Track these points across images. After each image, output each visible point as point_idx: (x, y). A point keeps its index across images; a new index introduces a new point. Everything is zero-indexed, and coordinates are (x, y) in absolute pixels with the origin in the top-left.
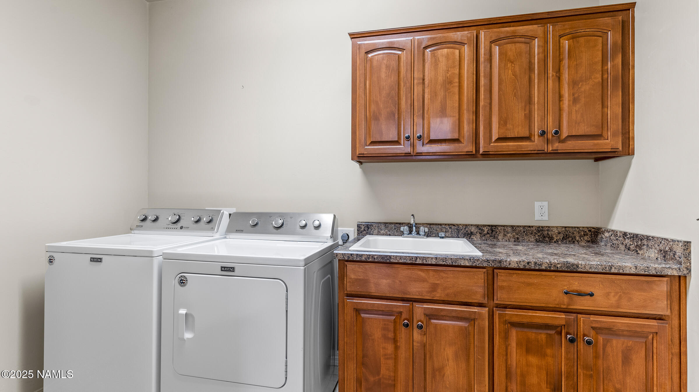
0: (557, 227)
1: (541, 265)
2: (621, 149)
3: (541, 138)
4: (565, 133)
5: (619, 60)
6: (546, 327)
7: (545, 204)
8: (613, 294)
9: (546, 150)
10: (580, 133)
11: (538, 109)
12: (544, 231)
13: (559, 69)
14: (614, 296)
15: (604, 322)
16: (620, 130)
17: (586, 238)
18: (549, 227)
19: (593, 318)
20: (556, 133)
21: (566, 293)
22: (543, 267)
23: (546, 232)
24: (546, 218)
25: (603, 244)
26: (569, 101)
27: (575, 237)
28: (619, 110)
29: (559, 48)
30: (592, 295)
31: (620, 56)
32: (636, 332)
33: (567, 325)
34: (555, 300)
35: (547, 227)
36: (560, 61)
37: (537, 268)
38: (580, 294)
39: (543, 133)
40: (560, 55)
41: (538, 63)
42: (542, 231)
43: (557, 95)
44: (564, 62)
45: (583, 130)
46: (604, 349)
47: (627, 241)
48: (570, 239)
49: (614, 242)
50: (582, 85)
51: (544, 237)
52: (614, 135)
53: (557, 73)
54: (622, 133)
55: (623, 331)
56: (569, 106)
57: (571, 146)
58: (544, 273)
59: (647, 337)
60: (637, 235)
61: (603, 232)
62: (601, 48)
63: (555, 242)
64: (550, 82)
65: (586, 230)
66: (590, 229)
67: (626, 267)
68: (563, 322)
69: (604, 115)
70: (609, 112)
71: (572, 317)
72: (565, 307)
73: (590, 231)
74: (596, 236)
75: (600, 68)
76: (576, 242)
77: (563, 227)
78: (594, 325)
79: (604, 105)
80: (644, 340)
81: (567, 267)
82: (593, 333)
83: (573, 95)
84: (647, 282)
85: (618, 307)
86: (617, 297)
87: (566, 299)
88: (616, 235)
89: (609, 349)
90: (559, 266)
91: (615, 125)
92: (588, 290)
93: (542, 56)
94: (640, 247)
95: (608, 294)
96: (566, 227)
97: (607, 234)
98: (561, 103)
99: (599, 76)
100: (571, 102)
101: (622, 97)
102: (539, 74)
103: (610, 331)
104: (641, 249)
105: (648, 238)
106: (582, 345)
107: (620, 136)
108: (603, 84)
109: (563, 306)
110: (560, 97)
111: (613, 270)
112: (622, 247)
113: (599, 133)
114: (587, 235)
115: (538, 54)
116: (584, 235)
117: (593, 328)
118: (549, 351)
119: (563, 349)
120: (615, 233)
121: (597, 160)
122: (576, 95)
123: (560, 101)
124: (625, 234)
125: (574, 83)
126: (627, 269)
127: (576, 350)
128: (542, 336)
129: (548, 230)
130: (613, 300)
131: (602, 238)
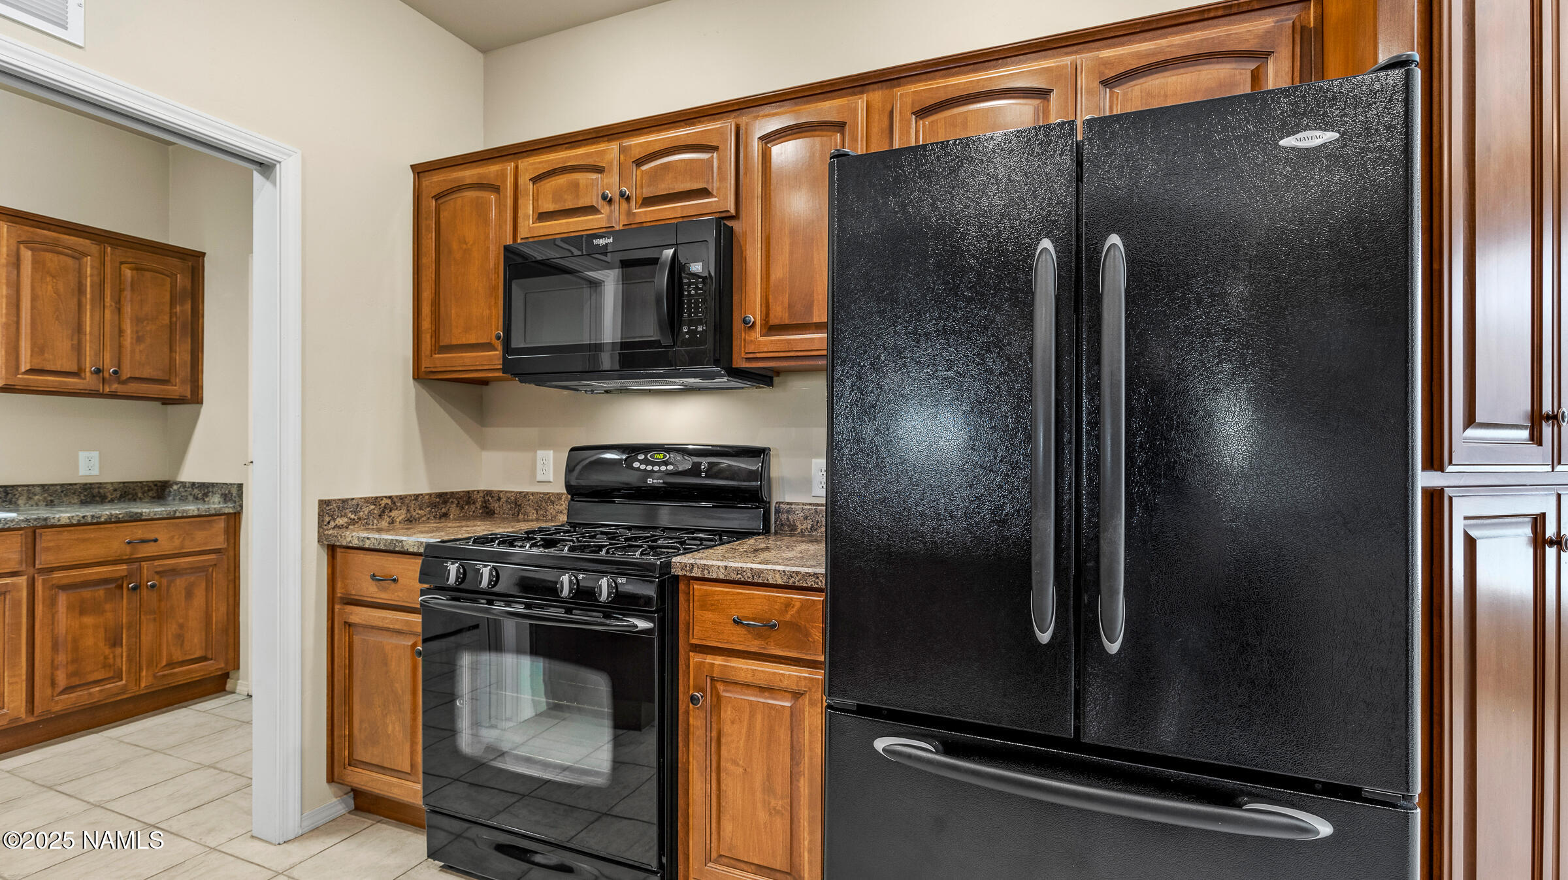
0: (112, 483)
1: (100, 517)
2: (189, 397)
3: (95, 376)
4: (126, 373)
5: (188, 306)
6: (105, 581)
7: (96, 454)
8: (177, 537)
9: (101, 391)
10: (145, 375)
11: (91, 342)
12: (93, 488)
13: (120, 300)
14: (178, 539)
15: (169, 564)
16: (189, 378)
17: (150, 494)
18: (101, 483)
19: (156, 563)
20: (115, 372)
21: (129, 543)
22: (103, 520)
23: (96, 490)
24: (95, 472)
25: (171, 498)
26: (132, 338)
27: (136, 494)
28: (188, 358)
29: (120, 275)
30: (156, 540)
31: (190, 302)
32: (198, 568)
33: (129, 576)
34: (116, 552)
35: (97, 483)
36: (121, 291)
37: (95, 521)
38: (144, 541)
39: (98, 371)
40: (120, 283)
41: (92, 286)
42: (90, 488)
43: (117, 330)
44: (125, 293)
45: (147, 372)
46: (168, 590)
47: (195, 490)
48: (130, 496)
49: (183, 494)
50: (148, 323)
51: (94, 496)
52: (183, 382)
53: (116, 303)
54: (191, 381)
55: (186, 569)
56: (132, 343)
57: (133, 388)
58: (102, 526)
59: (208, 570)
60: (204, 484)
61: (171, 486)
62: (169, 289)
63: (109, 502)
64: (107, 312)
65: (151, 484)
66: (155, 483)
67: (189, 510)
68: (125, 573)
69: (172, 360)
70: (177, 358)
71: (135, 566)
72: (127, 557)
73: (156, 485)
74: (164, 490)
75: (167, 309)
76: (138, 500)
77: (120, 483)
78: (158, 569)
79: (171, 350)
80: (205, 573)
81: (130, 517)
82: (157, 577)
83: (137, 332)
84: (208, 521)
85: (183, 548)
86: (181, 539)
87: (128, 549)
88: (185, 487)
89: (172, 590)
90: (121, 516)
91: (184, 372)
92: (153, 536)
93: (96, 279)
94: (206, 495)
95: (172, 538)
96: (124, 483)
97: (175, 487)
98: (122, 339)
99: (167, 318)
100: (134, 341)
101: (191, 344)
102: (92, 300)
103: (174, 572)
104: (207, 496)
105: (213, 485)
106: (145, 592)
107: (189, 383)
108: (172, 327)
109: (125, 557)
110: (121, 332)
111: (178, 514)
112: (191, 498)
113: (167, 378)
114: (152, 490)
115: (91, 276)
116: (149, 490)
117: (157, 573)
118: (108, 607)
119: (125, 601)
120: (183, 484)
121: (163, 404)
122: (140, 334)
123: (120, 336)
124: (193, 484)
125: (138, 320)
126: (191, 511)
127: (138, 598)
128: (100, 592)
129: (99, 488)
130: (177, 542)
131: (170, 492)
